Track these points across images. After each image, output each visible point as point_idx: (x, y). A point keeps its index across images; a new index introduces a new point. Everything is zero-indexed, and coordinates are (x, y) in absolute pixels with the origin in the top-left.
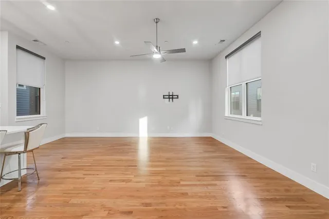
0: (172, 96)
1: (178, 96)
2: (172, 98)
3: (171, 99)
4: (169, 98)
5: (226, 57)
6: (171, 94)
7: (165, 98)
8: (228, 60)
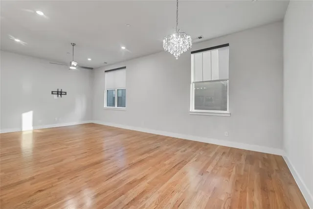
0: (61, 92)
1: (66, 93)
2: (61, 94)
3: (59, 95)
4: (58, 94)
5: (105, 71)
6: (60, 91)
7: (54, 94)
8: (106, 74)
